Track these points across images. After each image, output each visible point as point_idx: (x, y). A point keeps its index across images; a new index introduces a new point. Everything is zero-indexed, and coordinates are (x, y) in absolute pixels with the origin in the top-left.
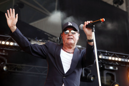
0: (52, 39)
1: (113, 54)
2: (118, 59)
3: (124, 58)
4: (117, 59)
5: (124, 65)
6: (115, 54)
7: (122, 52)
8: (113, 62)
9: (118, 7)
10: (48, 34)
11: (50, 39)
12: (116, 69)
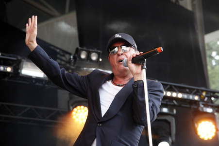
0: (64, 58)
1: (168, 86)
2: (177, 95)
3: (187, 93)
4: (174, 95)
5: (187, 104)
6: (171, 86)
7: (184, 83)
8: (167, 100)
9: (177, 3)
10: (57, 48)
11: (60, 57)
12: (173, 111)
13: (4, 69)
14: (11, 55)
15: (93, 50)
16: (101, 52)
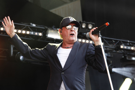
13: (38, 34)
14: (42, 26)
15: (90, 23)
16: (94, 24)
